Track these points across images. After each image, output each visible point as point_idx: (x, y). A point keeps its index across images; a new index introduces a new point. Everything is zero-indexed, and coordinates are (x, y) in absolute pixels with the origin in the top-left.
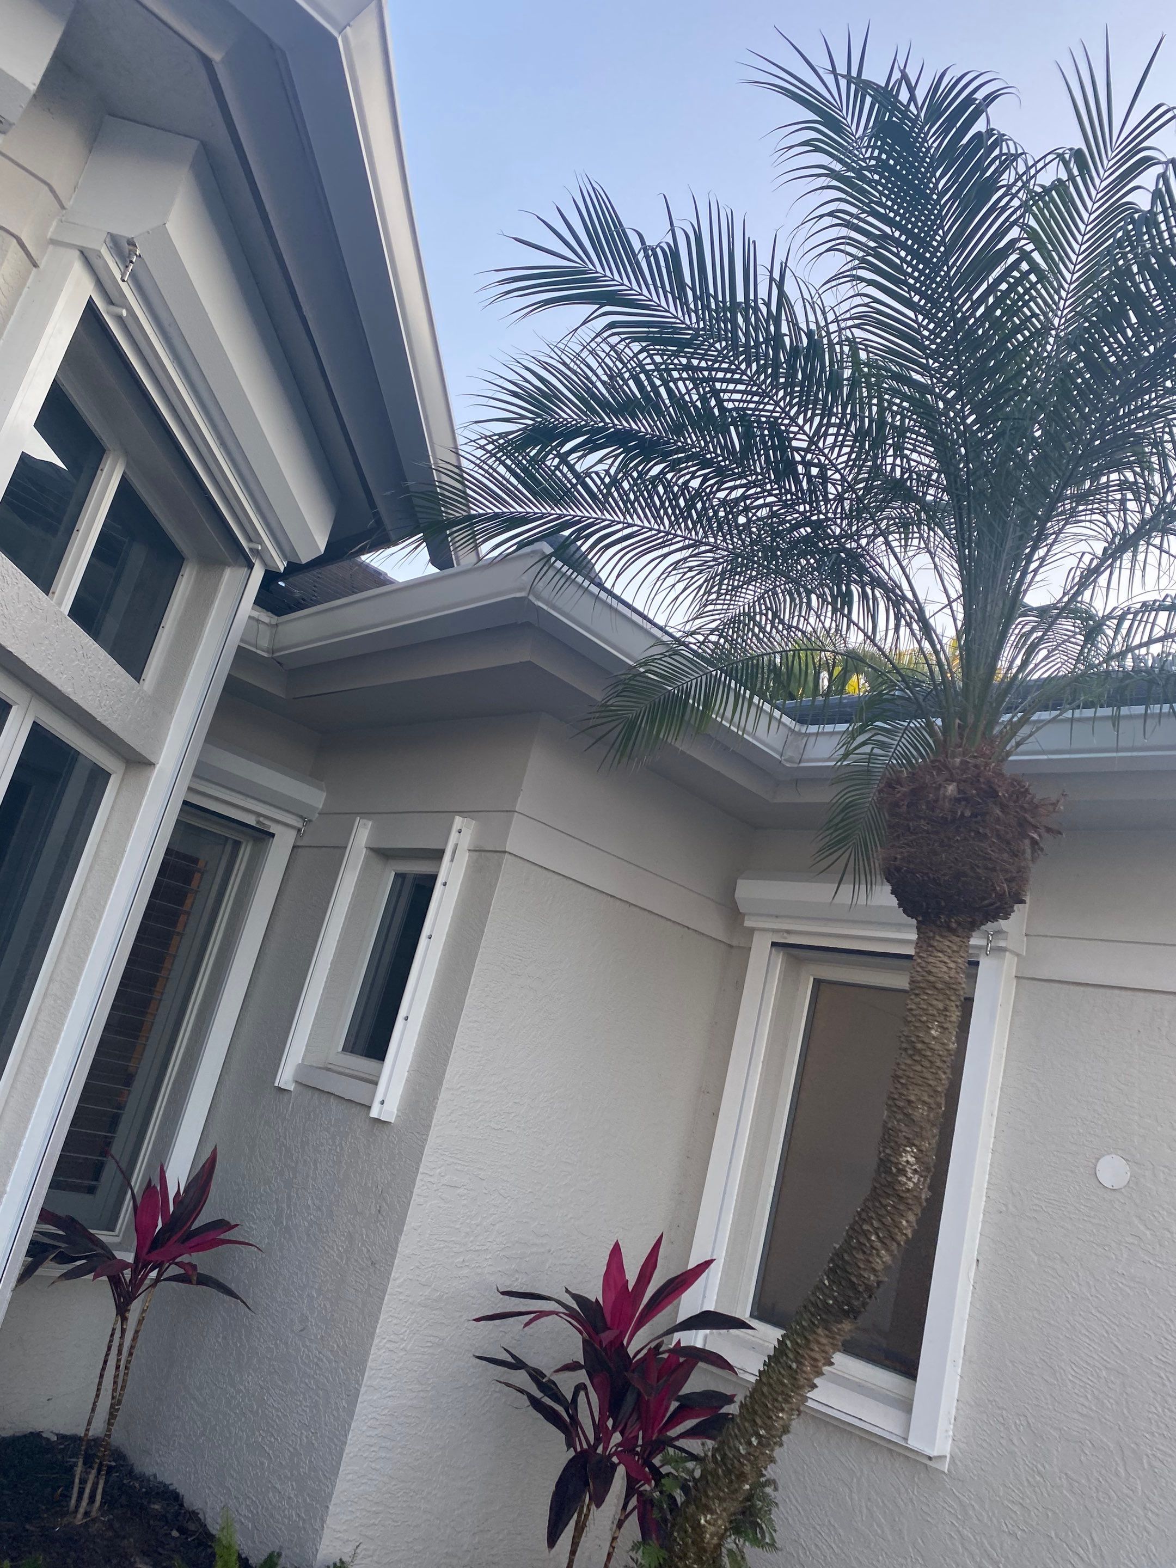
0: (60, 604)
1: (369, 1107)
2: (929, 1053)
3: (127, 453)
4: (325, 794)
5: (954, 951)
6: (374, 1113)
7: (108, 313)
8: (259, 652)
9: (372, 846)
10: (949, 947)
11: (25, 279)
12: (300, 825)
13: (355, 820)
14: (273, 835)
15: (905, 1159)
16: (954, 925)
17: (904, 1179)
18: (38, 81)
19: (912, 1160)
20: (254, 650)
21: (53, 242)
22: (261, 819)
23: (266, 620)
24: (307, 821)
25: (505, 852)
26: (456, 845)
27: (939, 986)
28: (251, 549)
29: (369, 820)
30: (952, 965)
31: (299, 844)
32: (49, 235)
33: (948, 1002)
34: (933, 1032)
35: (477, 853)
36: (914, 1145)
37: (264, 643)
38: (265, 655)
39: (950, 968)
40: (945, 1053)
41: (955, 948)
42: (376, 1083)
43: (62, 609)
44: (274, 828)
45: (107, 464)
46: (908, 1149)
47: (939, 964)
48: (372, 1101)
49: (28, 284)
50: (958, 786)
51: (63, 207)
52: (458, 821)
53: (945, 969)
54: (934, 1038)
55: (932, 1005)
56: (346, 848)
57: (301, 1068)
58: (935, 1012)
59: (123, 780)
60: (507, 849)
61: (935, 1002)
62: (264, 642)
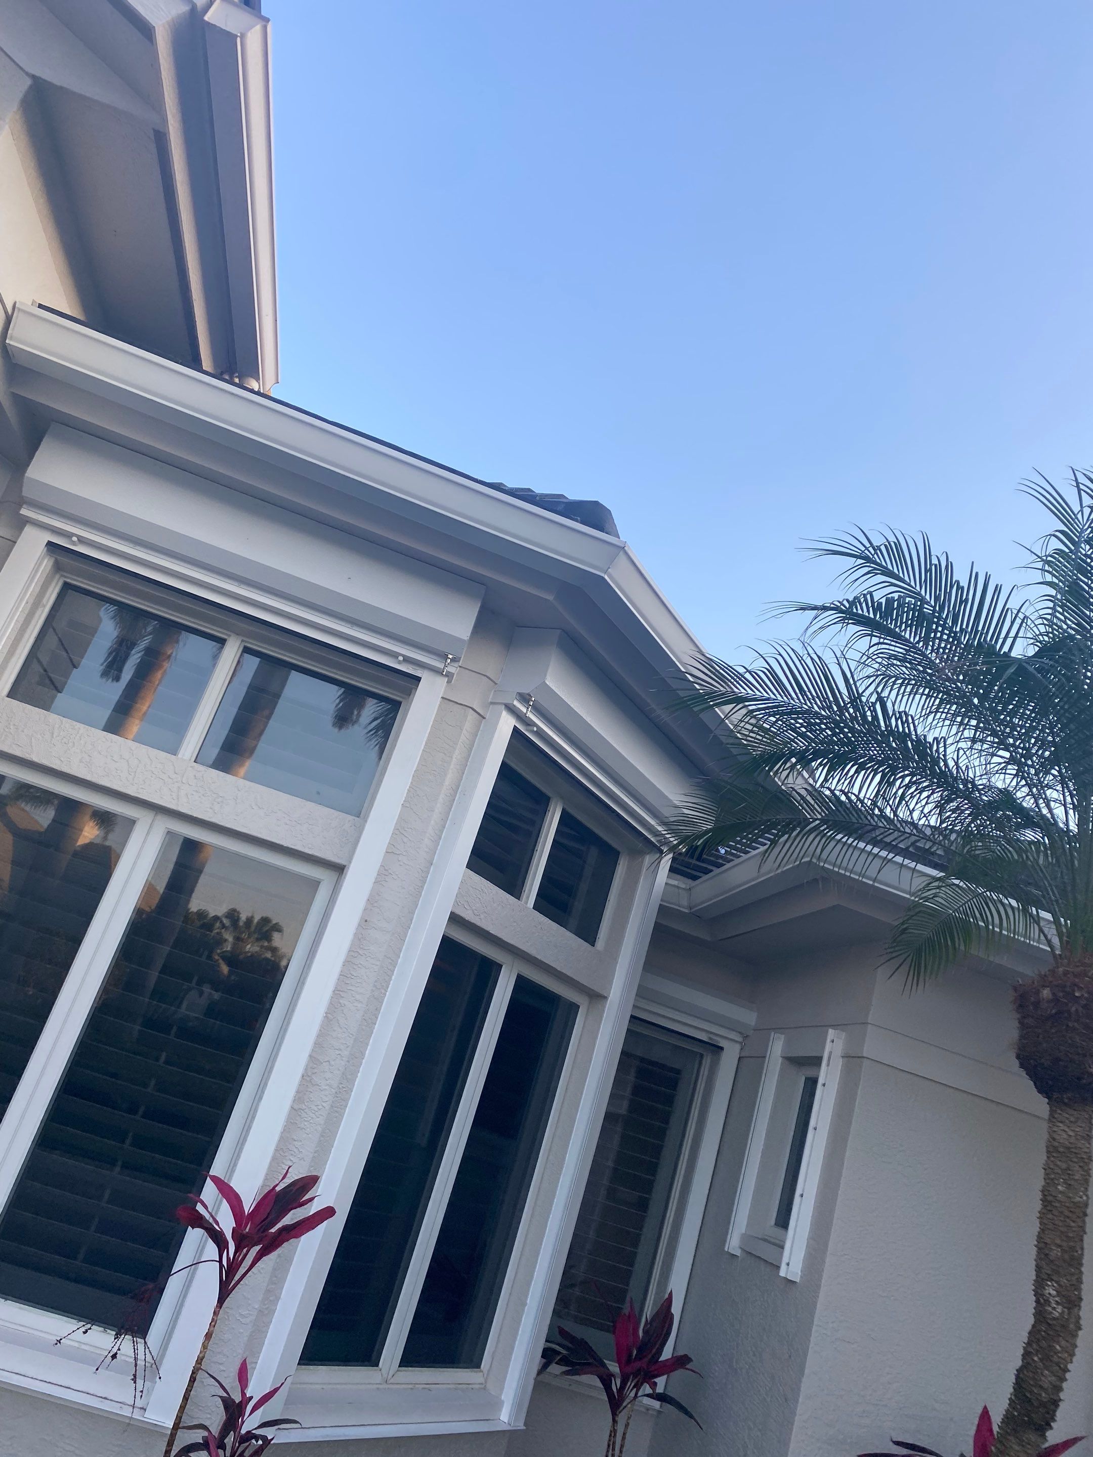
0: (526, 903)
1: (778, 1267)
2: (1057, 1204)
3: (562, 798)
4: (756, 1014)
5: (1072, 1122)
6: (782, 1273)
7: (527, 730)
8: (681, 909)
9: (783, 1056)
10: (1067, 1118)
11: (479, 728)
12: (740, 1039)
13: (770, 1035)
14: (722, 1048)
15: (1047, 1291)
16: (1066, 1101)
17: (1050, 1309)
18: (469, 634)
19: (1054, 1293)
20: (679, 908)
21: (492, 703)
22: (711, 1036)
23: (683, 886)
24: (746, 1037)
25: (864, 1057)
26: (831, 1053)
27: (1061, 1150)
28: (657, 841)
29: (781, 1033)
30: (1071, 1133)
31: (743, 1054)
32: (490, 701)
33: (1070, 1163)
34: (1059, 1187)
35: (846, 1059)
36: (1053, 1280)
37: (682, 904)
38: (686, 911)
39: (1070, 1136)
40: (1072, 1205)
41: (1072, 1119)
42: (782, 1247)
43: (528, 905)
44: (722, 1043)
45: (551, 808)
46: (1049, 1283)
47: (1060, 1132)
48: (781, 1263)
49: (481, 729)
50: (1051, 990)
51: (496, 684)
52: (831, 1033)
53: (1065, 1136)
54: (1061, 1192)
55: (1057, 1166)
56: (765, 1057)
57: (745, 1238)
58: (1060, 1172)
59: (588, 1009)
60: (865, 1055)
61: (1059, 1163)
62: (685, 903)
